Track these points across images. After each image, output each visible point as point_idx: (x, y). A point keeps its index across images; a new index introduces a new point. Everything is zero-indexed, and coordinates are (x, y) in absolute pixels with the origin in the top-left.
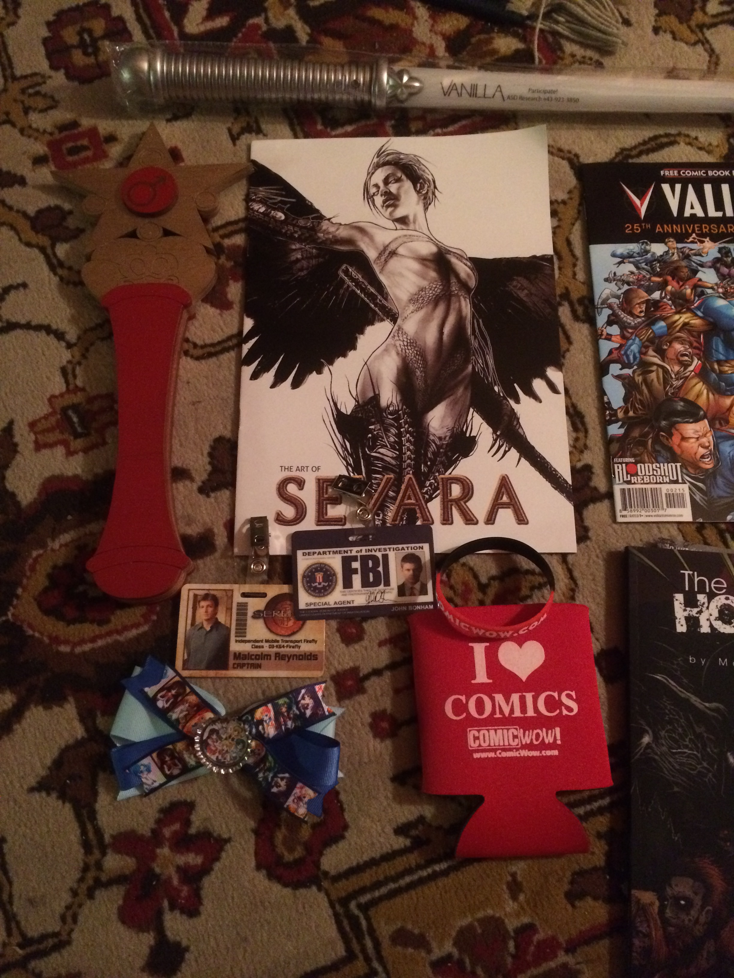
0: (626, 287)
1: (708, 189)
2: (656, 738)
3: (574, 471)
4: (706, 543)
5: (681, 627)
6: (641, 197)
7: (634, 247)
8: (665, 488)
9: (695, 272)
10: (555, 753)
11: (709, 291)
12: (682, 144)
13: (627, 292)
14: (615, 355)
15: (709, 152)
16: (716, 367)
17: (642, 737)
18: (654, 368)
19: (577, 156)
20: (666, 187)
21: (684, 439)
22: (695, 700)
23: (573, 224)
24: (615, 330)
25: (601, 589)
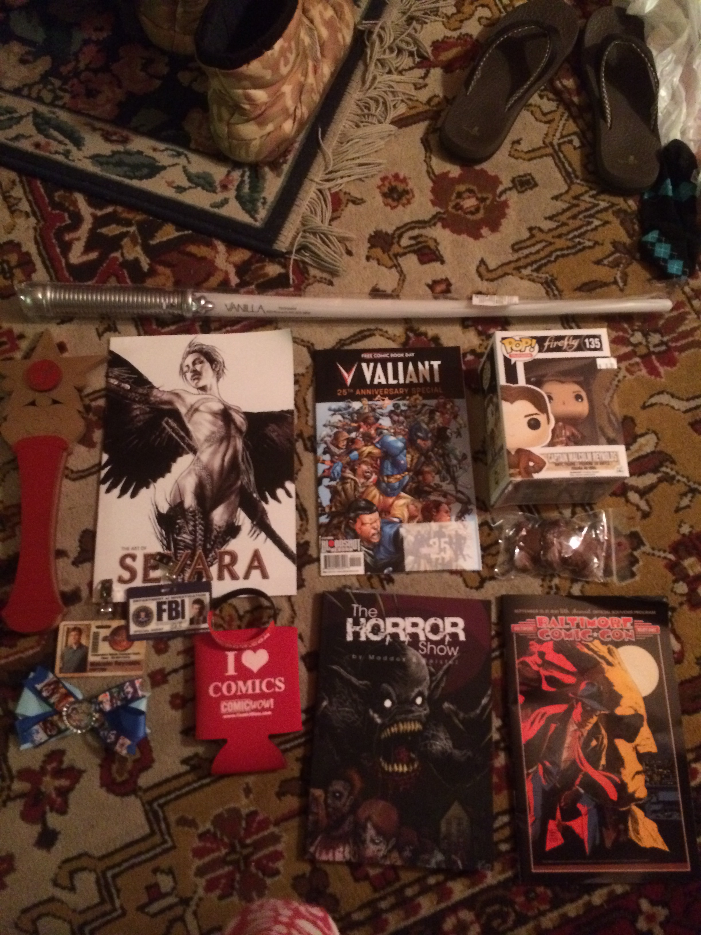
0: (335, 430)
1: (390, 365)
2: (330, 703)
3: (299, 545)
4: (372, 587)
5: (350, 638)
6: (348, 371)
7: (342, 404)
8: (350, 555)
9: (377, 419)
10: (269, 713)
11: (385, 431)
12: (378, 336)
13: (336, 434)
14: (326, 473)
15: (394, 341)
16: (386, 479)
17: (322, 702)
18: (349, 481)
19: (312, 344)
20: (364, 365)
21: (363, 524)
22: (354, 680)
23: (308, 389)
24: (327, 457)
25: (309, 616)
